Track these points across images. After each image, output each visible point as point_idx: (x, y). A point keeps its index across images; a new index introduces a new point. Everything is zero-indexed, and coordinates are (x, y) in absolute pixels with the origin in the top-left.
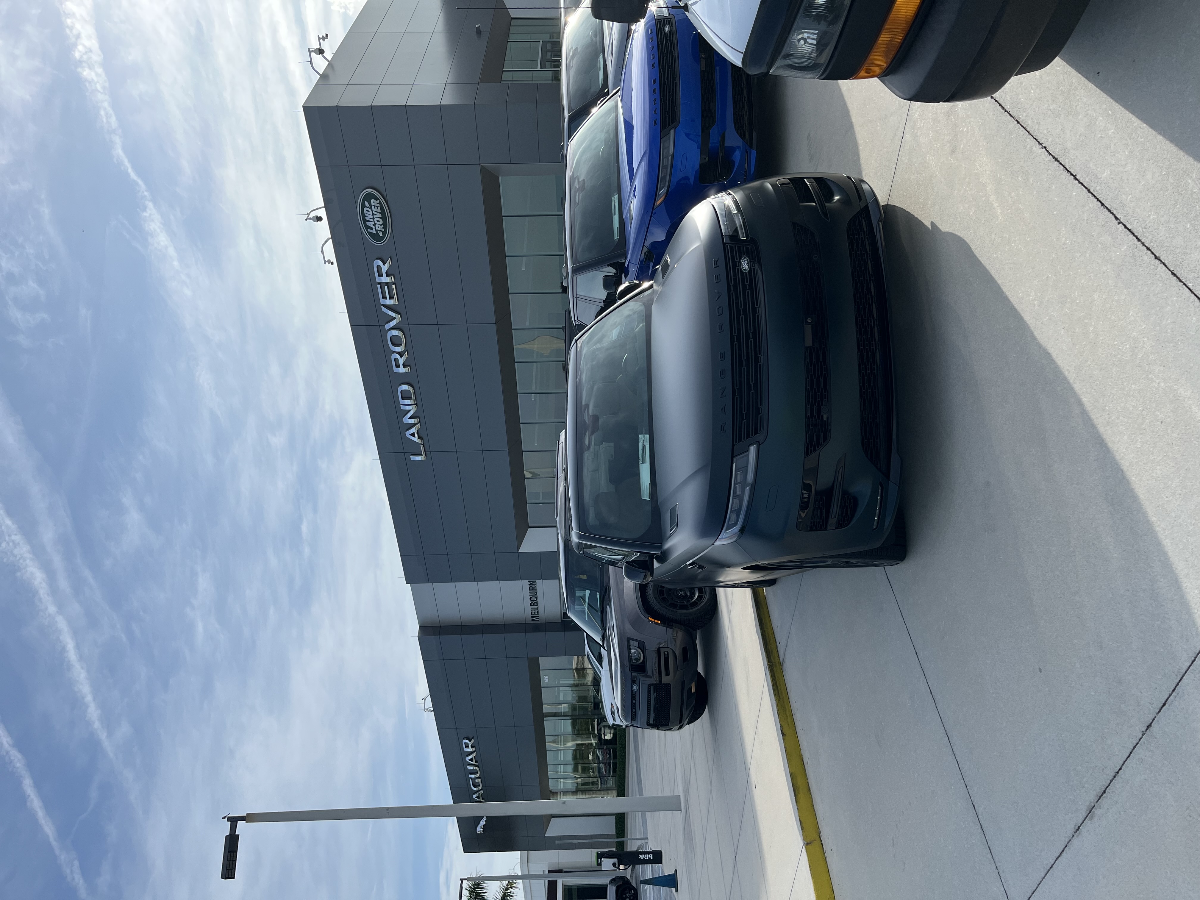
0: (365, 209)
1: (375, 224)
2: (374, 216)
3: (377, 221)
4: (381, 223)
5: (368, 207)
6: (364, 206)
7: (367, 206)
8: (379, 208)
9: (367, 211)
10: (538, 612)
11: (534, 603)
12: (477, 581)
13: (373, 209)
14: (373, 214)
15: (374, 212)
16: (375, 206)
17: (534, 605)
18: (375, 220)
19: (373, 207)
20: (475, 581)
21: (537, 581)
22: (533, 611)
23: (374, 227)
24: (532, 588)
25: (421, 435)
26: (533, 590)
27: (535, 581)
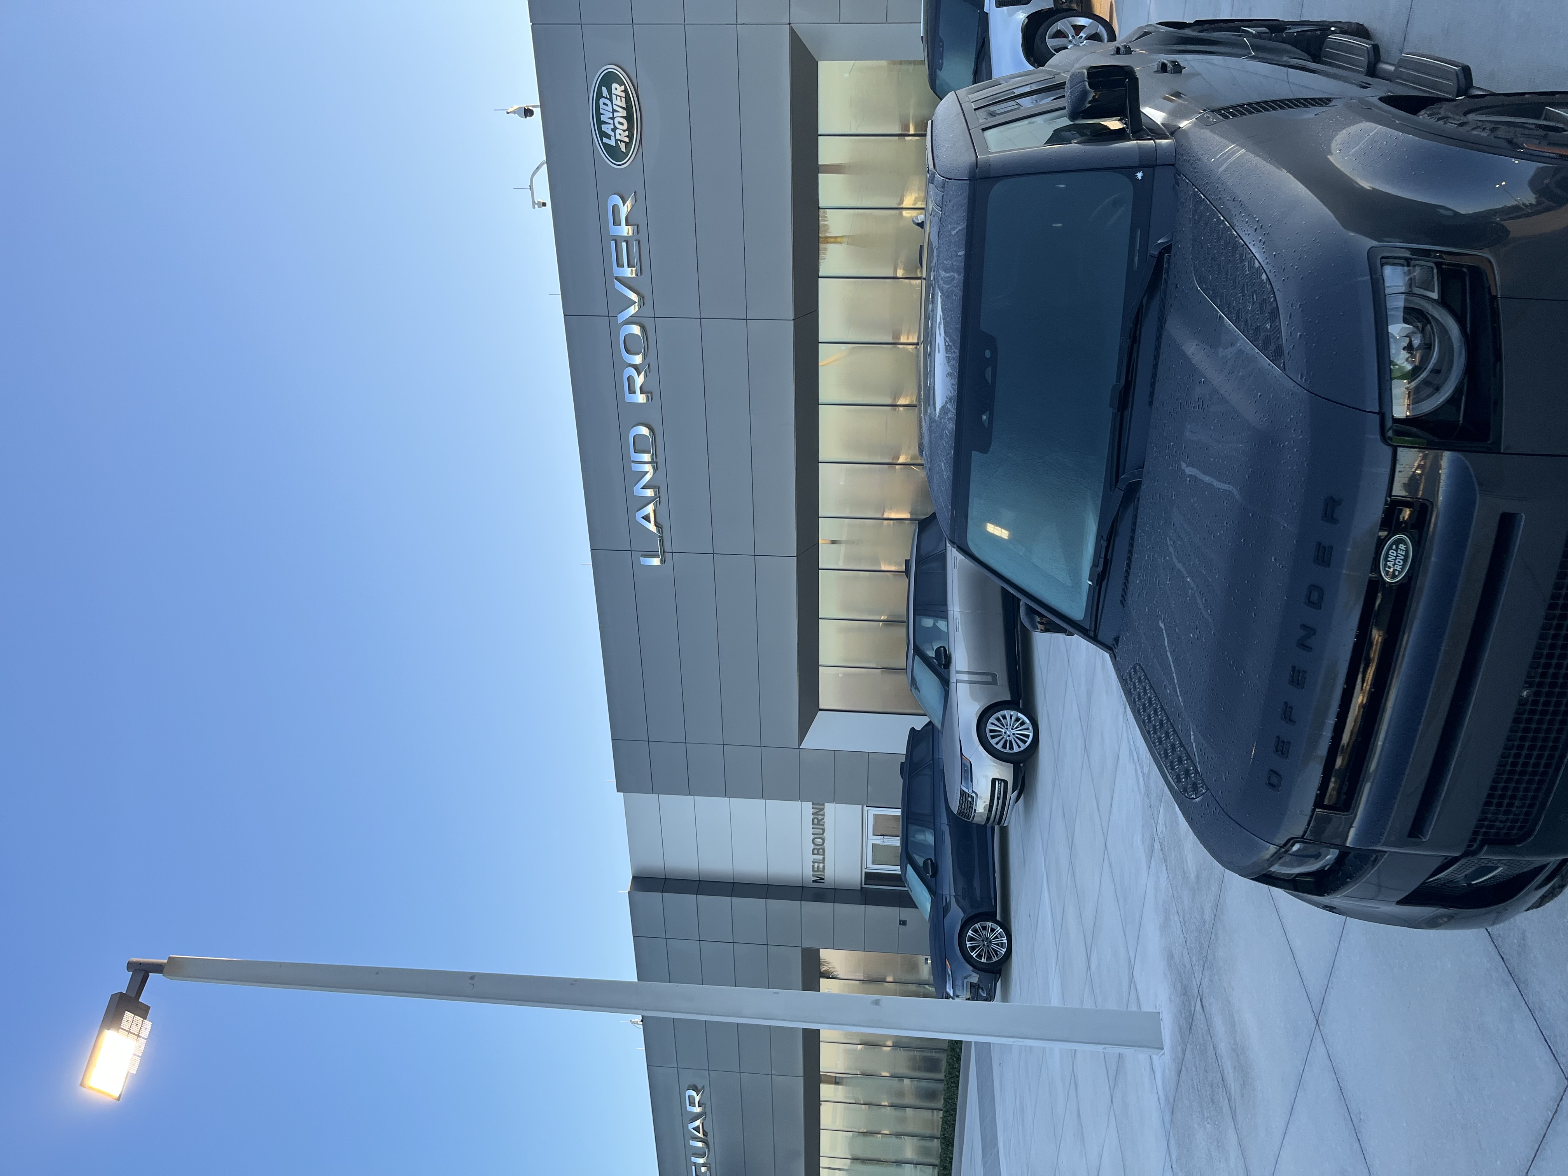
0: (602, 101)
3: (620, 123)
4: (625, 127)
5: (607, 98)
6: (600, 95)
7: (604, 95)
8: (623, 99)
9: (604, 104)
10: (824, 867)
11: (819, 850)
12: (730, 797)
13: (615, 101)
15: (615, 107)
16: (617, 96)
17: (818, 850)
18: (616, 120)
19: (614, 96)
20: (726, 795)
21: (826, 804)
22: (816, 865)
24: (818, 822)
25: (657, 521)
26: (818, 824)
27: (824, 805)
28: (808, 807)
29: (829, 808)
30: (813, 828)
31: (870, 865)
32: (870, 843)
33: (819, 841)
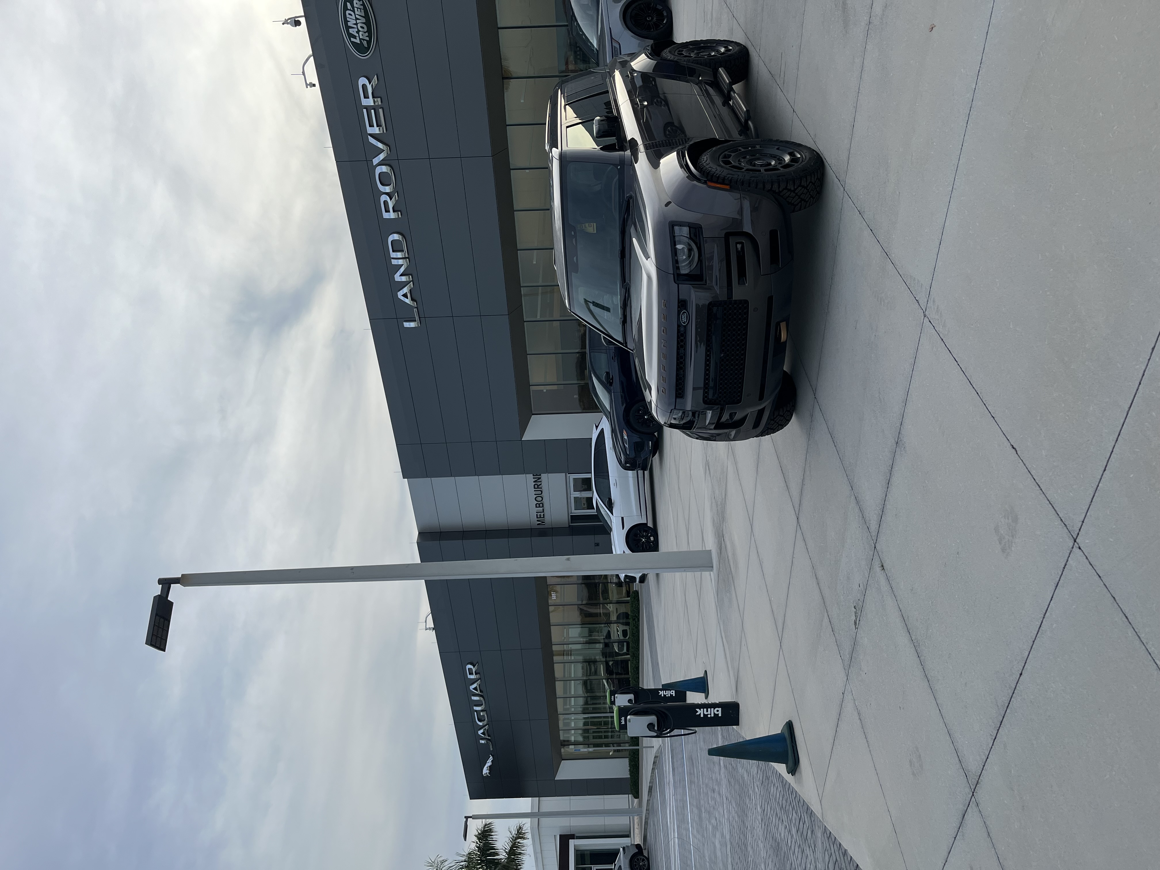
0: (348, 12)
1: (358, 32)
2: (357, 20)
3: (361, 27)
4: (366, 30)
5: (350, 10)
6: (345, 8)
7: (349, 8)
8: (362, 11)
9: (349, 14)
12: (479, 476)
13: (356, 12)
14: (357, 19)
15: (357, 16)
16: (357, 8)
17: (539, 505)
18: (359, 25)
19: (356, 9)
20: (476, 475)
21: (541, 475)
22: (539, 514)
23: (357, 35)
24: (538, 486)
25: (414, 297)
26: (538, 488)
27: (540, 475)
28: (530, 478)
29: (544, 476)
30: (535, 491)
31: (573, 511)
32: (573, 496)
33: (539, 499)
